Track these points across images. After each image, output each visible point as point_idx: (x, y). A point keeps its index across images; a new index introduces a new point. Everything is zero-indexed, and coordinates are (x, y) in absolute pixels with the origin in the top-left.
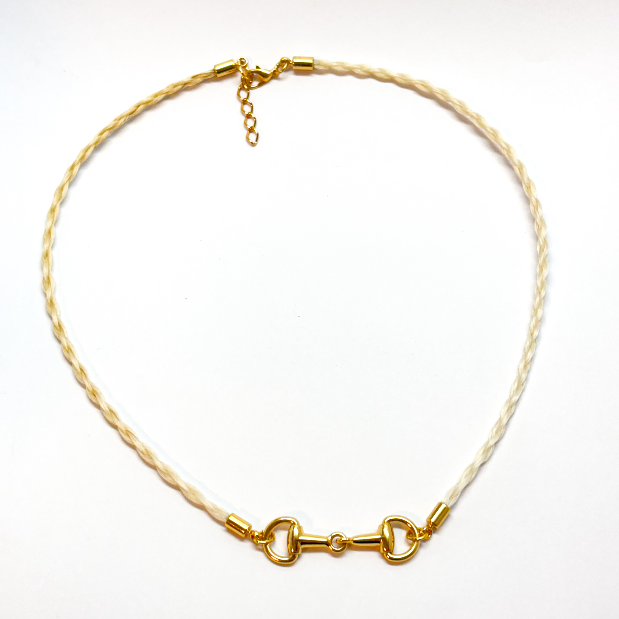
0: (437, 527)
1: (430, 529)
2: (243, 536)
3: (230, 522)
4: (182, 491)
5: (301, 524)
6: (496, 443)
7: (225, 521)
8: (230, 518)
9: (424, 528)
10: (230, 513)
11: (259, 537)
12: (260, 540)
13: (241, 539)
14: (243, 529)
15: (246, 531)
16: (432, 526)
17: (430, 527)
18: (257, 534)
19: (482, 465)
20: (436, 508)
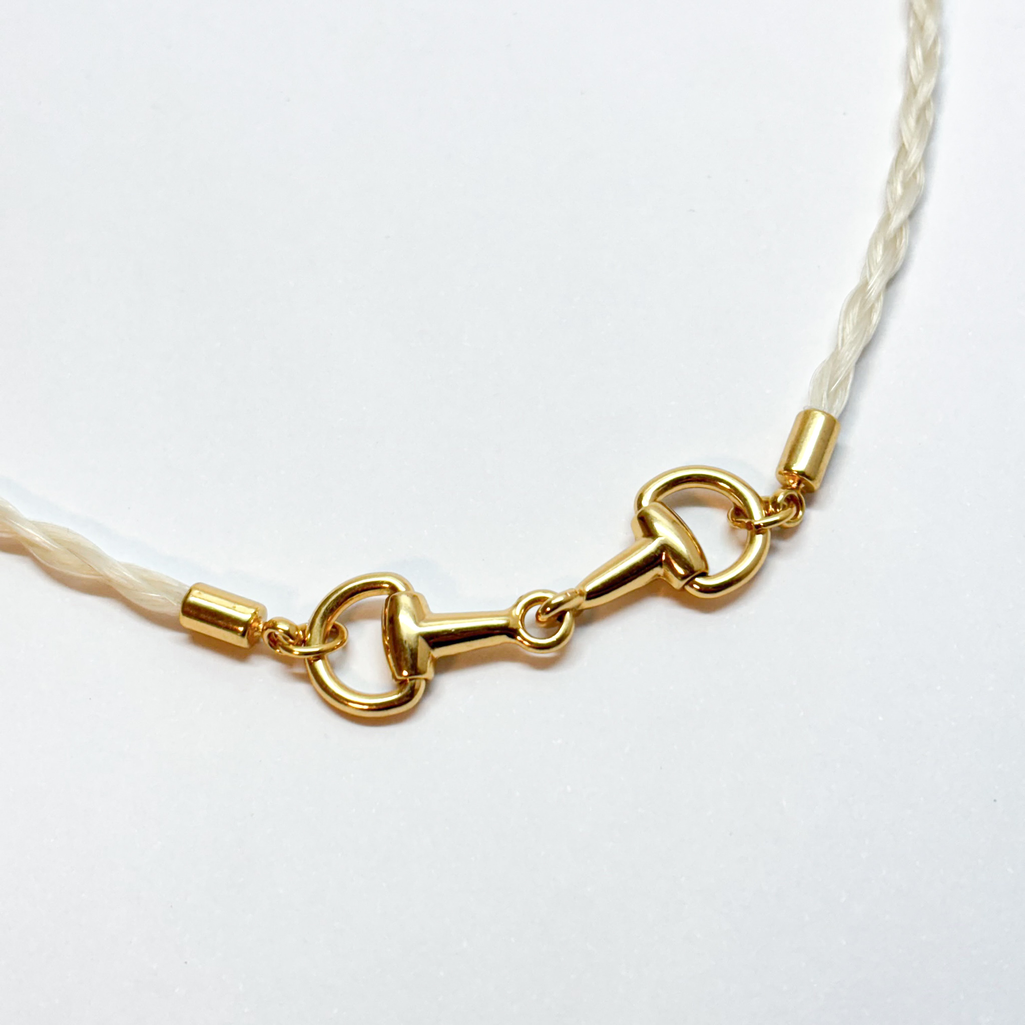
0: (815, 485)
1: (794, 493)
2: (243, 643)
3: (192, 610)
4: (31, 550)
5: (417, 589)
6: (911, 216)
7: (176, 608)
8: (192, 599)
9: (779, 494)
10: (190, 584)
11: (292, 638)
12: (298, 645)
13: (238, 654)
14: (237, 622)
15: (246, 625)
16: (799, 484)
17: (792, 489)
18: (286, 628)
19: (891, 283)
20: (796, 430)
